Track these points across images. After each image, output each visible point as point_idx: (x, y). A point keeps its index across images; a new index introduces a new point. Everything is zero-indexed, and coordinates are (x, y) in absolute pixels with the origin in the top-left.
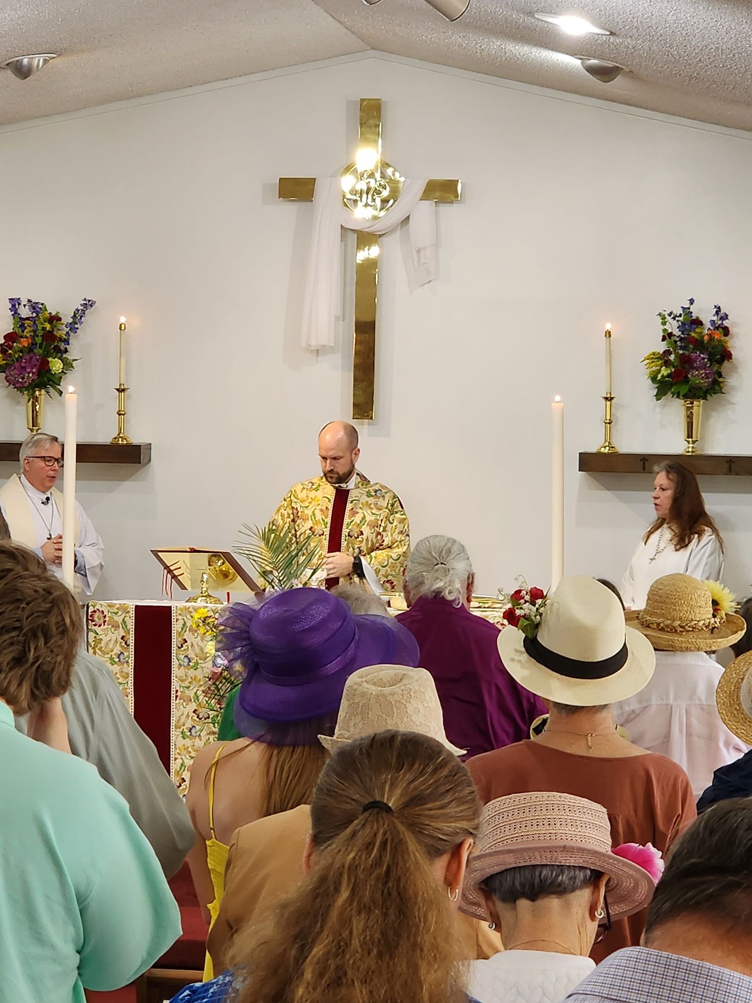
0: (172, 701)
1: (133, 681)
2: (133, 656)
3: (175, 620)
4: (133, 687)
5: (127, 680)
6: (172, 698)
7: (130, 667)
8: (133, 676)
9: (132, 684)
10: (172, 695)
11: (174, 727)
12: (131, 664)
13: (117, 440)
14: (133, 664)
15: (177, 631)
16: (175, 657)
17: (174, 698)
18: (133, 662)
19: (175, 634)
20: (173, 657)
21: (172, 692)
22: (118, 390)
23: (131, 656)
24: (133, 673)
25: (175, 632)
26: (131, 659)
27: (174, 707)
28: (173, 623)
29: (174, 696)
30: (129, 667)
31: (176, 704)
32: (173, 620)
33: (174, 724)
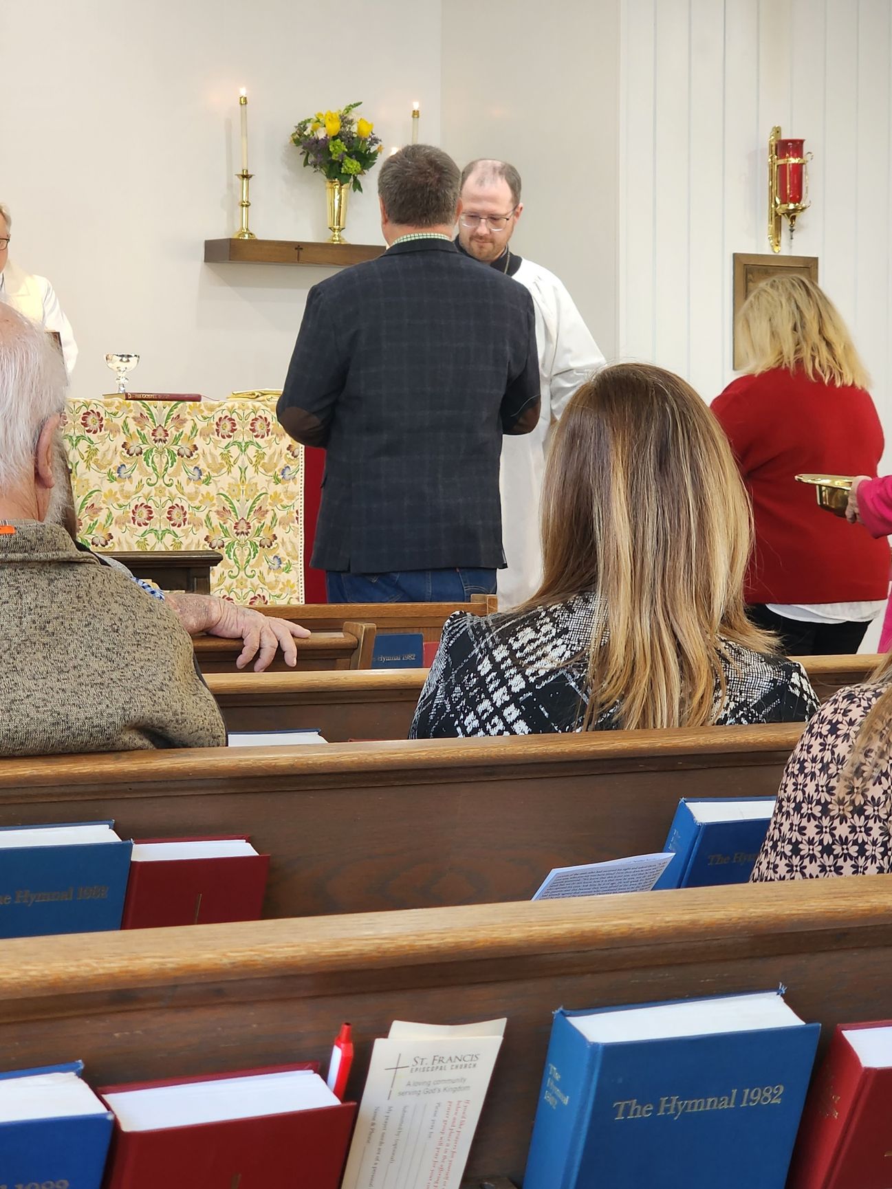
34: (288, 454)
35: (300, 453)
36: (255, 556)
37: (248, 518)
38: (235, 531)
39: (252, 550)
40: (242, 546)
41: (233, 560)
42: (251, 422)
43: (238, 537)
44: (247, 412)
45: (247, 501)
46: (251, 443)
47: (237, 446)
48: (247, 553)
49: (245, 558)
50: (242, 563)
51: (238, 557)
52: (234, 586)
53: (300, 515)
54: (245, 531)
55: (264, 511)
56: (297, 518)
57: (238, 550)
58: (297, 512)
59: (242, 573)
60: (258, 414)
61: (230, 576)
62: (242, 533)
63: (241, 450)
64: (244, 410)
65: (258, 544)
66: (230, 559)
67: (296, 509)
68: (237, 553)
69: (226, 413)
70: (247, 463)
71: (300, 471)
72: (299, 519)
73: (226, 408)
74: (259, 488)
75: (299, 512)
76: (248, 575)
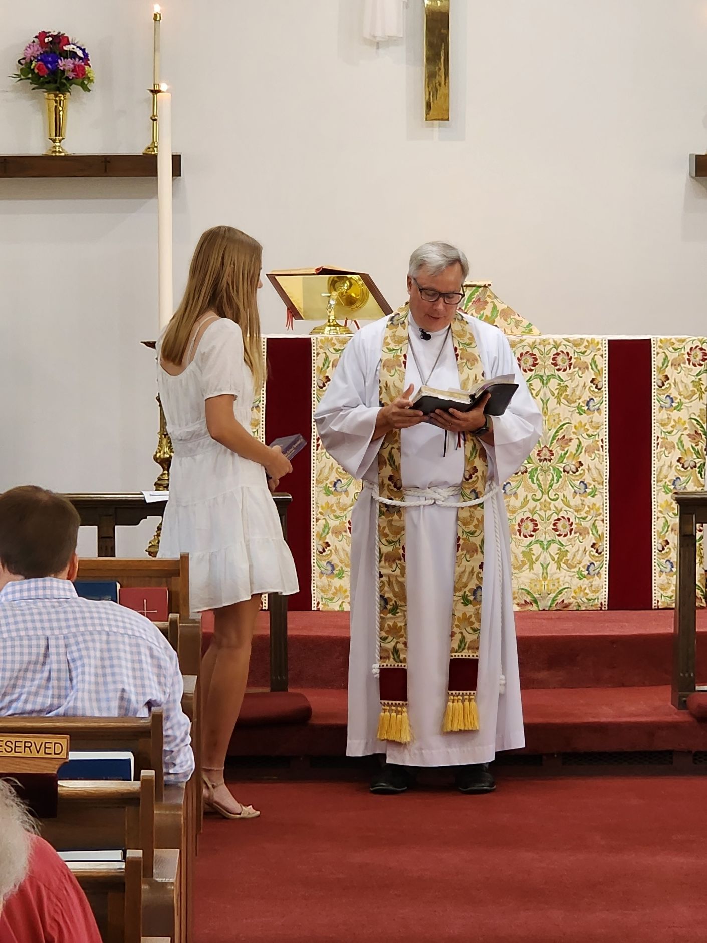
0: (312, 451)
1: (264, 430)
2: (264, 399)
3: (315, 355)
4: (264, 436)
5: (257, 428)
6: (312, 448)
7: (261, 412)
8: (264, 423)
9: (264, 433)
10: (312, 444)
11: (315, 482)
12: (261, 409)
13: (151, 150)
14: (264, 409)
15: (318, 367)
16: (315, 399)
17: (315, 448)
18: (264, 406)
19: (315, 372)
20: (313, 399)
21: (312, 441)
22: (152, 91)
23: (262, 399)
24: (264, 419)
25: (315, 369)
26: (261, 402)
27: (315, 458)
28: (313, 358)
29: (315, 444)
30: (259, 412)
31: (317, 454)
32: (313, 355)
33: (315, 479)
34: (592, 386)
35: (604, 386)
36: (558, 481)
37: (550, 446)
38: (538, 457)
39: (555, 476)
40: (545, 472)
41: (536, 485)
42: (552, 357)
43: (541, 463)
44: (548, 348)
45: (550, 430)
46: (553, 376)
47: (538, 379)
48: (550, 478)
49: (548, 483)
50: (545, 487)
51: (541, 482)
52: (538, 509)
53: (605, 444)
54: (547, 457)
55: (567, 439)
56: (602, 446)
57: (541, 475)
58: (602, 440)
59: (545, 497)
60: (560, 349)
61: (534, 500)
62: (545, 459)
63: (543, 383)
64: (544, 346)
65: (562, 470)
66: (534, 483)
67: (601, 438)
68: (540, 478)
69: (527, 349)
70: (549, 395)
71: (604, 402)
72: (604, 447)
73: (527, 345)
74: (562, 418)
75: (604, 440)
76: (552, 498)
